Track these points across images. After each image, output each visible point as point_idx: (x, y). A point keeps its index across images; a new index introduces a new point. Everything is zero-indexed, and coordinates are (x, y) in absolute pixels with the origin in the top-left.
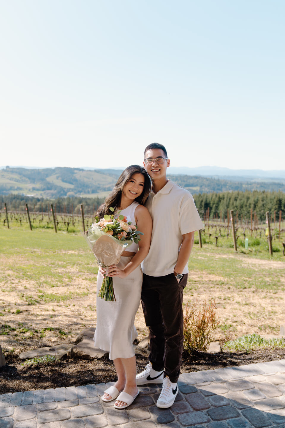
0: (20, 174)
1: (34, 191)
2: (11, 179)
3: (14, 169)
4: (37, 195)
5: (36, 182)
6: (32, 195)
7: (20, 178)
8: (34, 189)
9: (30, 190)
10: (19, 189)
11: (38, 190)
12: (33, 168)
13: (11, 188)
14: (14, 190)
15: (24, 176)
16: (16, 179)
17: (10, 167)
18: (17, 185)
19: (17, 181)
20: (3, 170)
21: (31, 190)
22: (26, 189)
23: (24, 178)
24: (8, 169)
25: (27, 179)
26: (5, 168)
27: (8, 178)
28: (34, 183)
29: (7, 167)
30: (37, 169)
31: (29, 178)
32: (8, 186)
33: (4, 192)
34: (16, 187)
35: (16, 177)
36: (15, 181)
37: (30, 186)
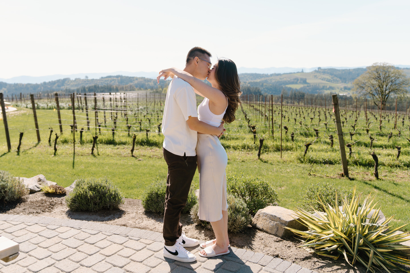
0: (331, 74)
1: (346, 90)
2: (323, 79)
3: (325, 69)
4: (349, 94)
5: (347, 82)
6: (344, 94)
7: (332, 78)
8: (345, 88)
9: (341, 89)
10: (331, 88)
11: (349, 89)
12: (343, 69)
13: (324, 88)
14: (326, 89)
15: (336, 76)
16: (328, 79)
17: (322, 68)
18: (329, 84)
19: (329, 81)
20: (315, 71)
21: (343, 89)
22: (338, 88)
23: (335, 78)
24: (320, 70)
25: (338, 79)
26: (317, 69)
27: (320, 79)
28: (345, 82)
29: (319, 68)
30: (348, 69)
31: (340, 78)
32: (321, 86)
33: (318, 91)
34: (328, 87)
35: (328, 77)
36: (327, 81)
37: (342, 85)
